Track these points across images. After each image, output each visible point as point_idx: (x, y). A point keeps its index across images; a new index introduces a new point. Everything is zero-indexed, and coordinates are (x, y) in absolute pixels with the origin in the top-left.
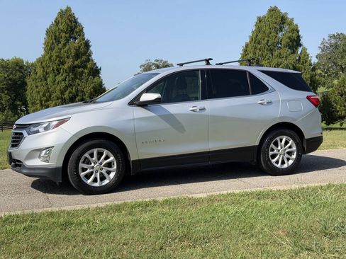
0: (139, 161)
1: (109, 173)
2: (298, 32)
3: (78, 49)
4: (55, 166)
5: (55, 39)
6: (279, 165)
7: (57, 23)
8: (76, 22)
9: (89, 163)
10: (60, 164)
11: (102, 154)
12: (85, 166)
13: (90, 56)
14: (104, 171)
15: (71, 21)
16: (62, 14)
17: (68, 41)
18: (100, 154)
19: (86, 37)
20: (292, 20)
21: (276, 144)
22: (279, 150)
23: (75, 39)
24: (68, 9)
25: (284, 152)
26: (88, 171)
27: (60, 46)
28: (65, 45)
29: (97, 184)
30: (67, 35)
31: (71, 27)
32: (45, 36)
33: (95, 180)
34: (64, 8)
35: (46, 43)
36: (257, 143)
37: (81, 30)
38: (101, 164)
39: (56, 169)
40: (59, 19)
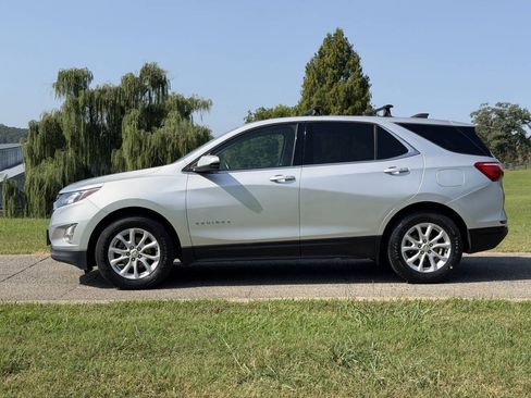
0: (193, 249)
1: (150, 262)
3: (349, 92)
4: (78, 249)
5: (318, 78)
6: (419, 268)
7: (322, 54)
8: (349, 50)
9: (123, 247)
10: (85, 247)
11: (141, 236)
12: (118, 251)
13: (368, 100)
14: (143, 260)
15: (341, 50)
16: (328, 41)
17: (336, 79)
18: (138, 236)
19: (365, 73)
21: (415, 235)
22: (420, 245)
23: (348, 75)
24: (339, 33)
25: (429, 247)
26: (121, 258)
27: (325, 87)
28: (331, 85)
29: (133, 277)
30: (335, 71)
31: (342, 59)
32: (304, 74)
33: (131, 271)
34: (333, 32)
35: (306, 85)
36: (380, 232)
37: (357, 63)
38: (139, 249)
39: (80, 252)
40: (326, 48)
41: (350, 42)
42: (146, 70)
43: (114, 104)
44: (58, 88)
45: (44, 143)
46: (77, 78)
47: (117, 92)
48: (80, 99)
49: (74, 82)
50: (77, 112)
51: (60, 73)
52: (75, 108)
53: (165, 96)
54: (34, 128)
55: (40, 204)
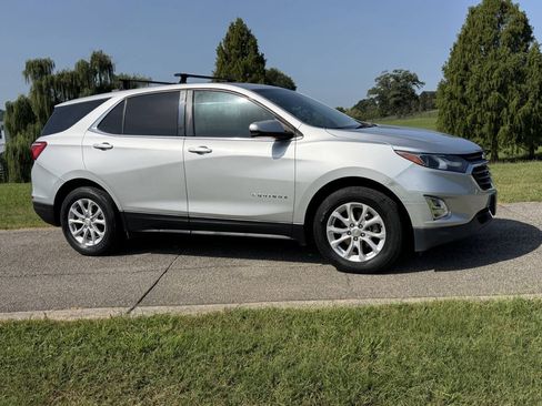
2: (526, 22)
5: (226, 58)
7: (228, 39)
8: (249, 35)
15: (242, 35)
16: (232, 28)
20: (517, 6)
24: (240, 21)
34: (234, 21)
40: (230, 34)
41: (249, 28)
42: (95, 57)
43: (71, 85)
44: (27, 76)
45: (18, 119)
46: (41, 66)
47: (73, 76)
48: (43, 83)
49: (39, 69)
50: (42, 93)
51: (27, 64)
52: (39, 89)
53: (111, 75)
54: (10, 107)
55: (15, 166)
